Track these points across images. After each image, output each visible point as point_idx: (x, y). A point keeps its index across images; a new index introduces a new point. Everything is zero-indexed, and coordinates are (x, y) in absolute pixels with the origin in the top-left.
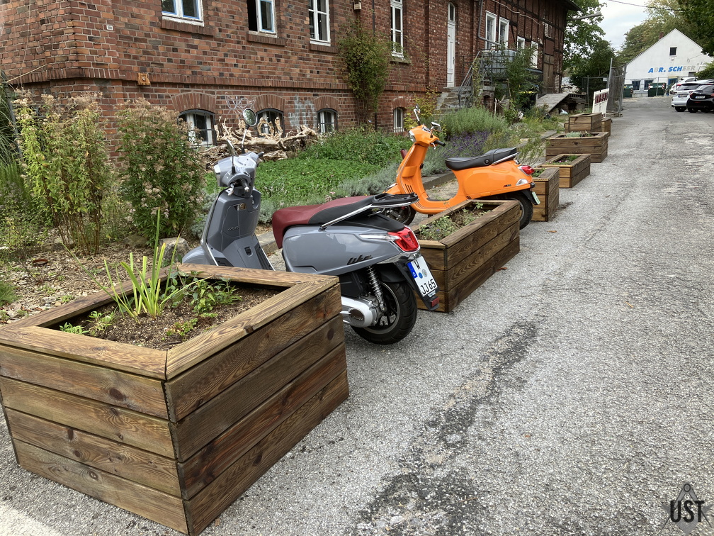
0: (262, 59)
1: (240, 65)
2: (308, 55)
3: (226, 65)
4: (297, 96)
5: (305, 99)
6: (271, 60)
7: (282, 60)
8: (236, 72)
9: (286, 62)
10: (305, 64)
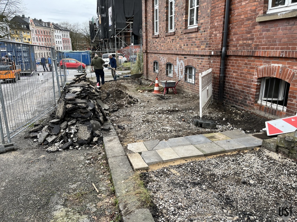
0: (168, 42)
1: (164, 45)
2: (183, 37)
3: (161, 46)
4: (178, 58)
5: (181, 59)
6: (171, 42)
7: (174, 41)
8: (163, 48)
9: (175, 42)
10: (182, 41)
